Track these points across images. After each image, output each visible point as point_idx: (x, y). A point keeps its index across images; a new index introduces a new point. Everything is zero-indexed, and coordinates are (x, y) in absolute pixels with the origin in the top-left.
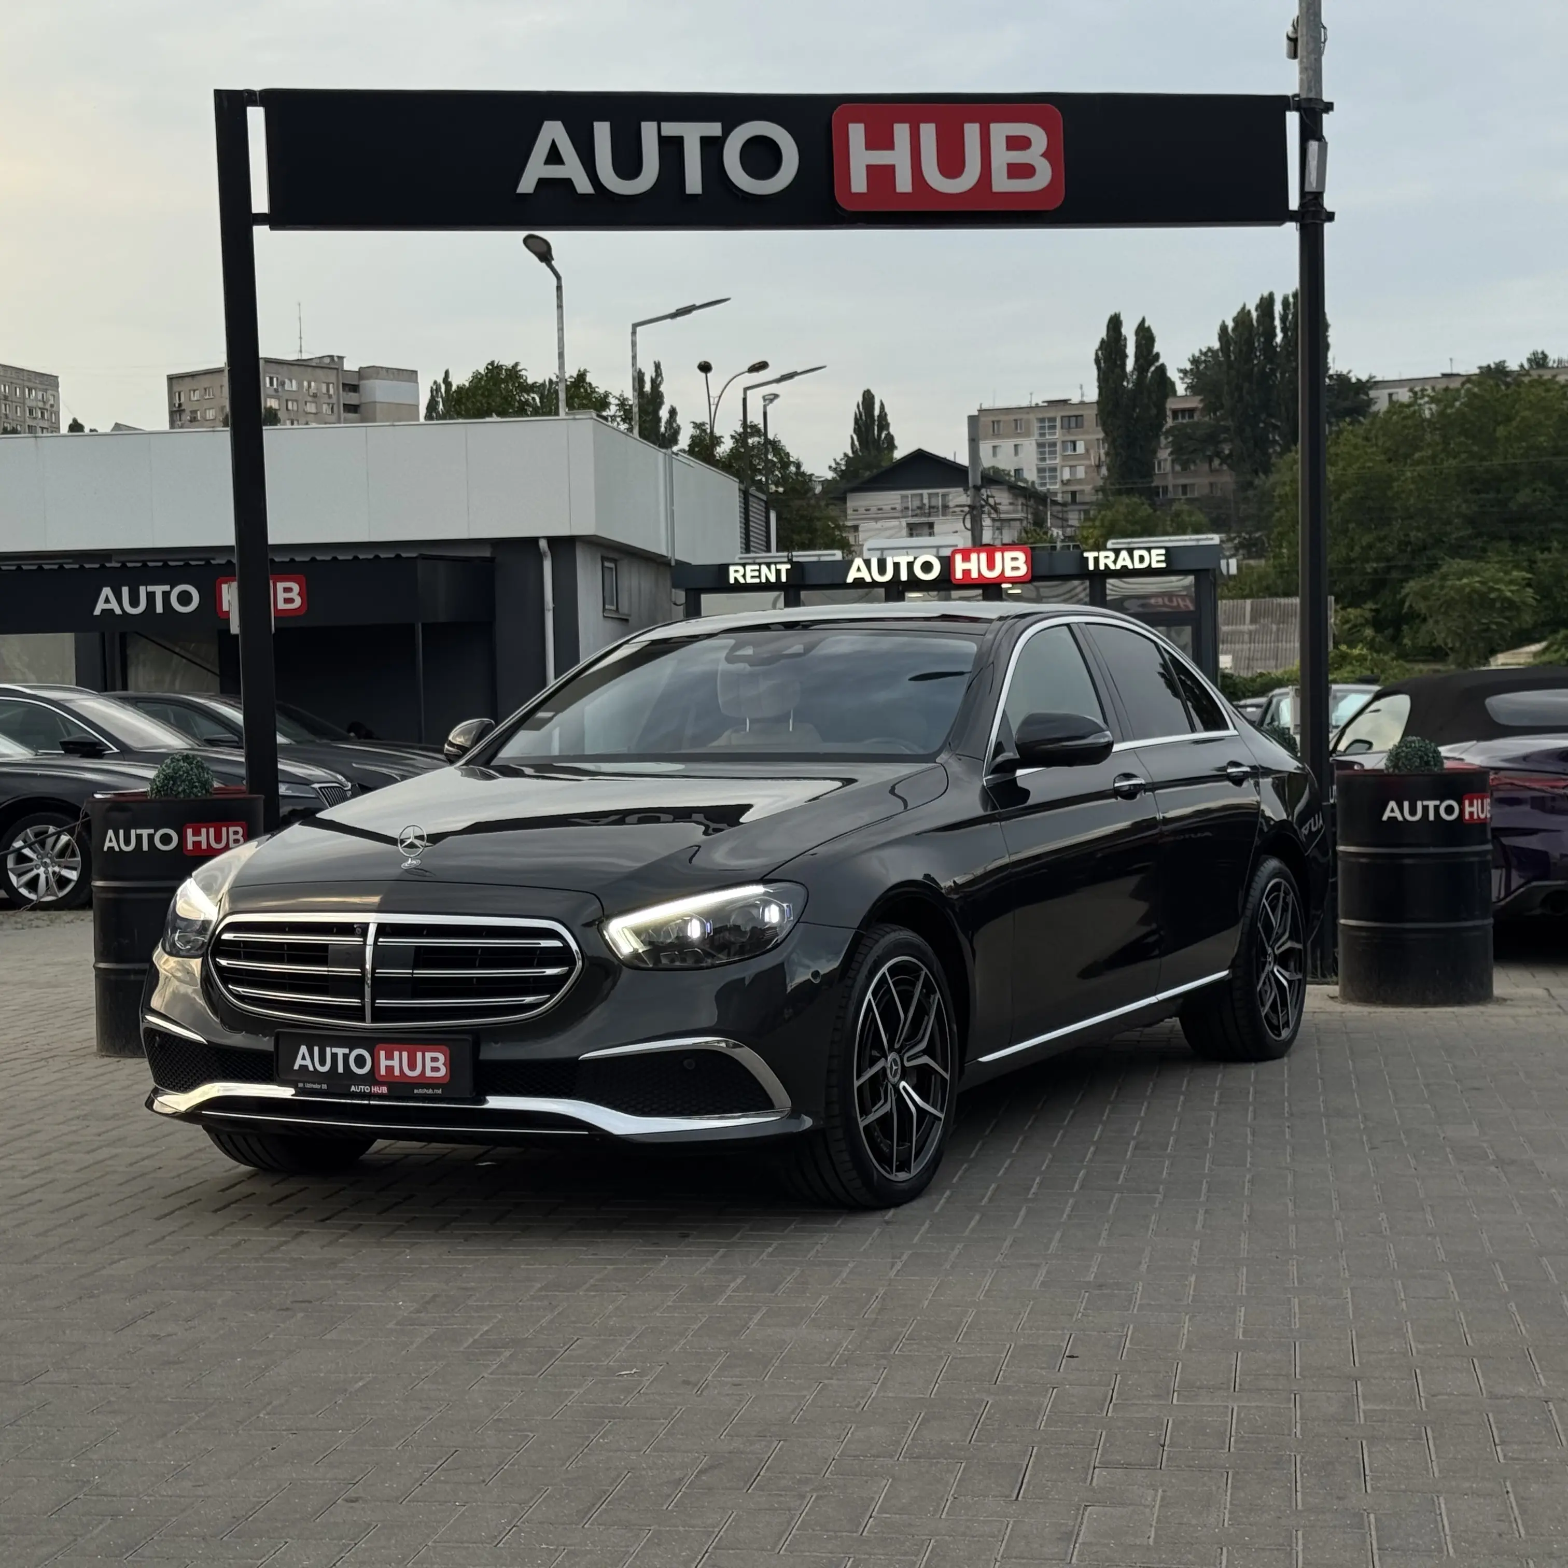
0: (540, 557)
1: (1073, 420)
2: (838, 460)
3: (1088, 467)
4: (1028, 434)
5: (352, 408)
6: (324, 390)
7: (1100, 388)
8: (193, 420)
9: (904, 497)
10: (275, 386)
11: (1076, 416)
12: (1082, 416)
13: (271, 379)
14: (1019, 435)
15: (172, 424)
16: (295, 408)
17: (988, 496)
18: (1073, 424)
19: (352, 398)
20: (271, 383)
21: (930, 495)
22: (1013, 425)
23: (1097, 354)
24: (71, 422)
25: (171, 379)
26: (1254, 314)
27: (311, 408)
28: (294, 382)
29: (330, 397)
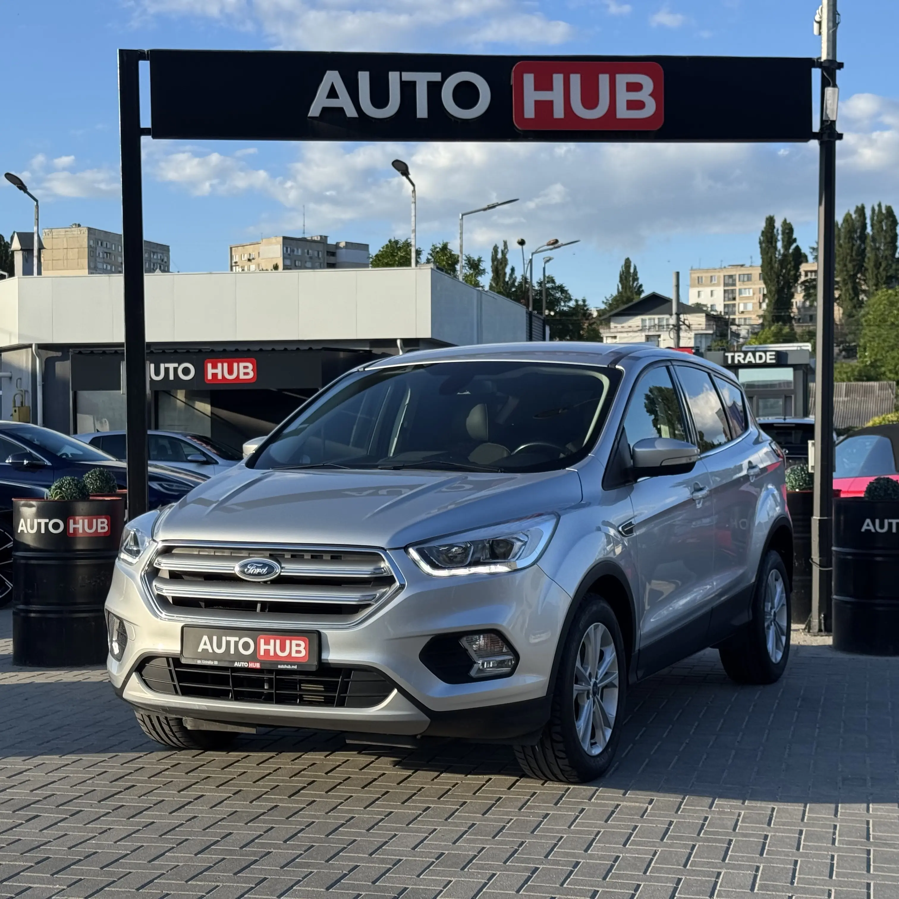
1: (746, 276)
3: (754, 304)
4: (718, 285)
7: (762, 258)
9: (643, 320)
11: (748, 274)
12: (751, 274)
14: (714, 285)
17: (685, 320)
18: (746, 279)
21: (659, 319)
22: (709, 279)
23: (760, 239)
26: (854, 216)
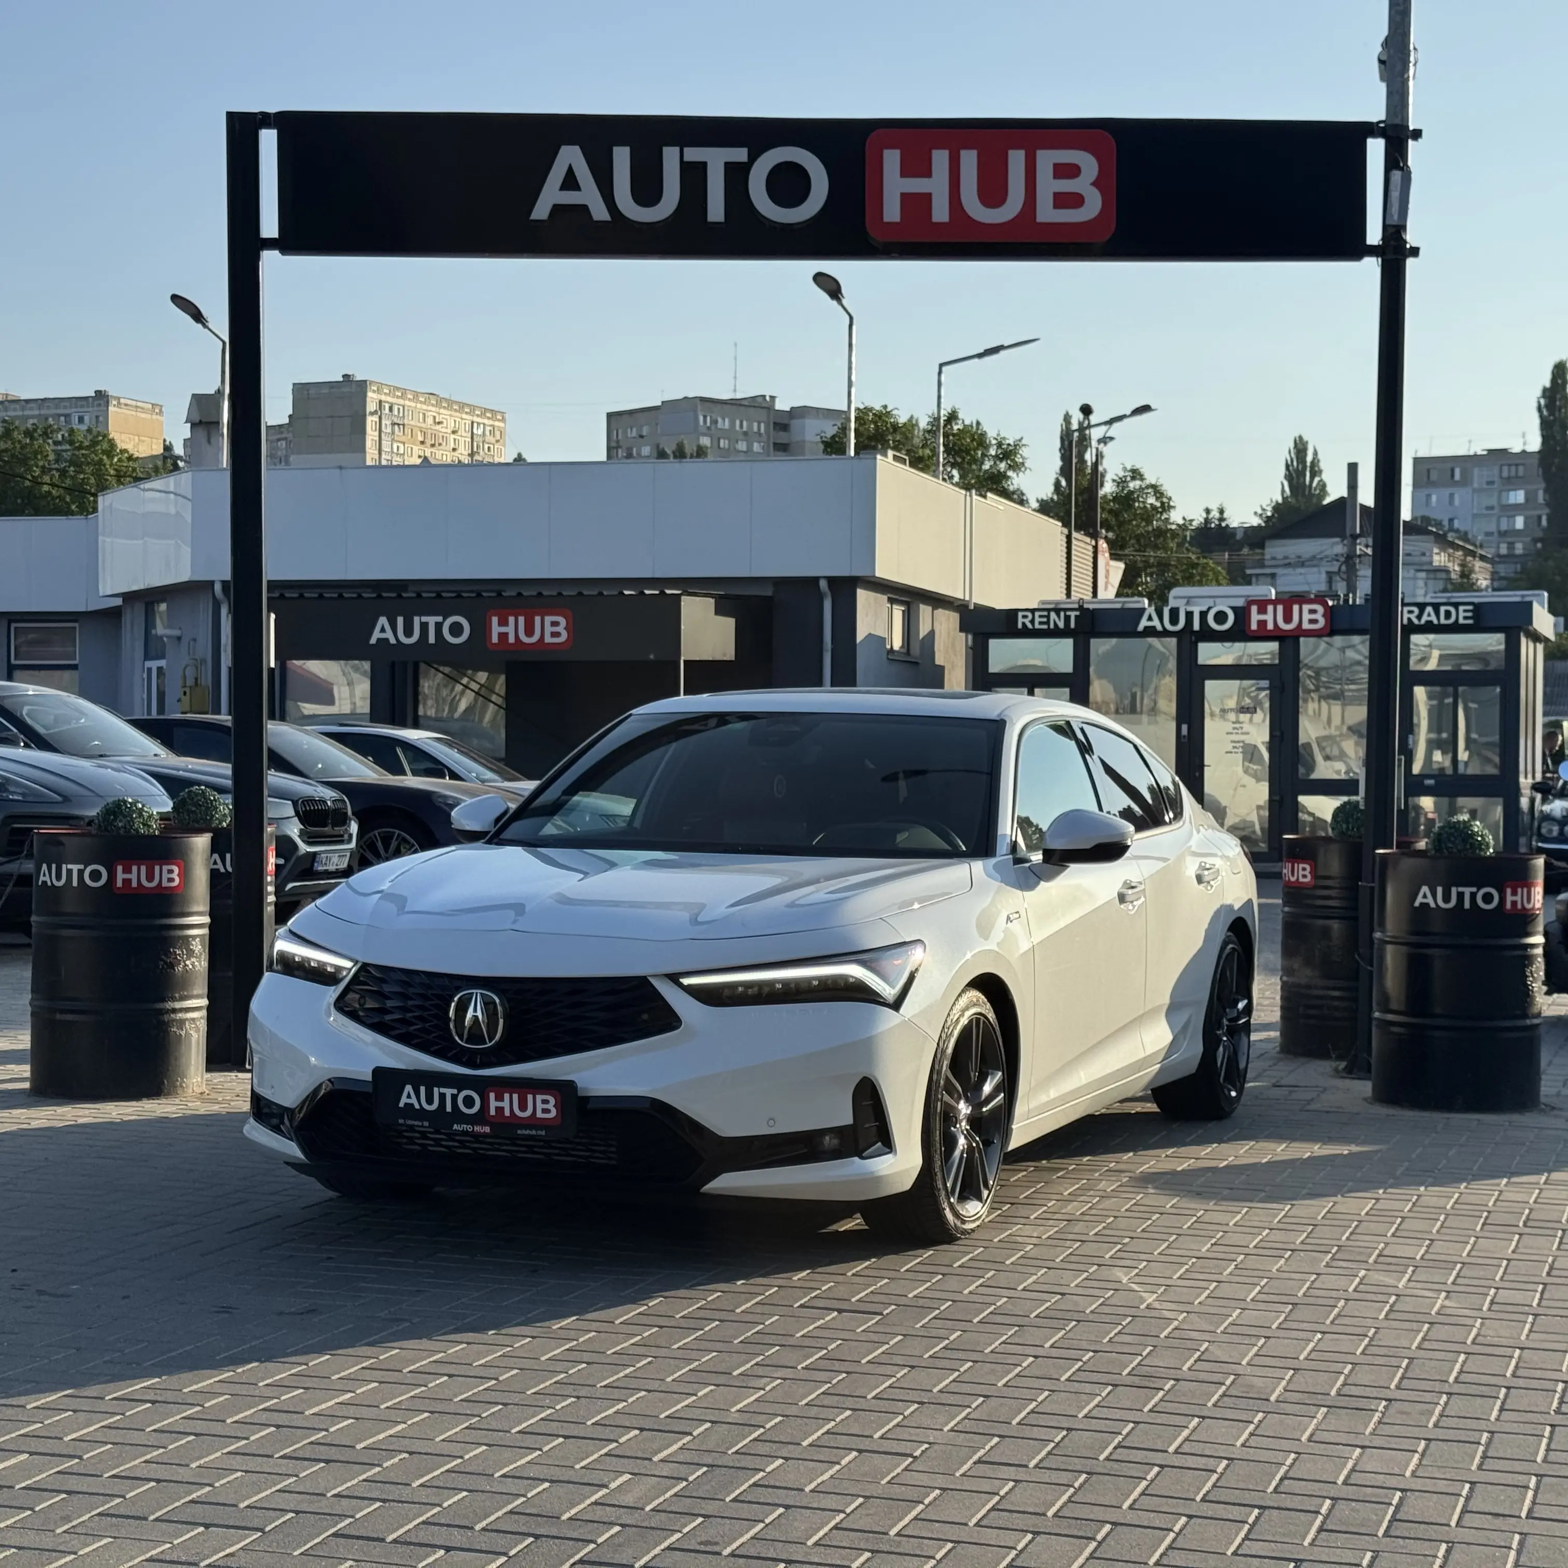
0: (820, 598)
2: (1264, 507)
3: (1528, 518)
5: (782, 448)
6: (755, 429)
8: (629, 456)
10: (708, 424)
13: (705, 417)
15: (609, 456)
16: (727, 446)
18: (1513, 473)
19: (782, 437)
20: (705, 421)
24: (516, 456)
25: (610, 415)
27: (742, 446)
28: (727, 420)
29: (760, 434)
